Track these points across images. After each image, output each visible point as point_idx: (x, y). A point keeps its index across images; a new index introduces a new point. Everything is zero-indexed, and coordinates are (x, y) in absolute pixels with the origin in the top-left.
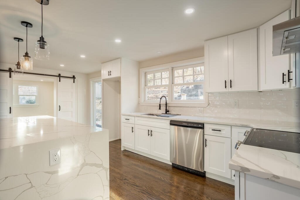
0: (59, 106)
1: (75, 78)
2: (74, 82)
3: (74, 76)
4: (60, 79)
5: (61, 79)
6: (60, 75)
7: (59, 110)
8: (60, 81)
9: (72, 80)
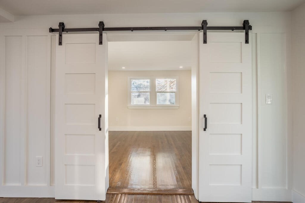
0: (205, 116)
1: (250, 28)
2: (247, 41)
3: (246, 23)
4: (205, 34)
5: (209, 33)
6: (205, 22)
7: (205, 130)
8: (205, 42)
9: (242, 34)
